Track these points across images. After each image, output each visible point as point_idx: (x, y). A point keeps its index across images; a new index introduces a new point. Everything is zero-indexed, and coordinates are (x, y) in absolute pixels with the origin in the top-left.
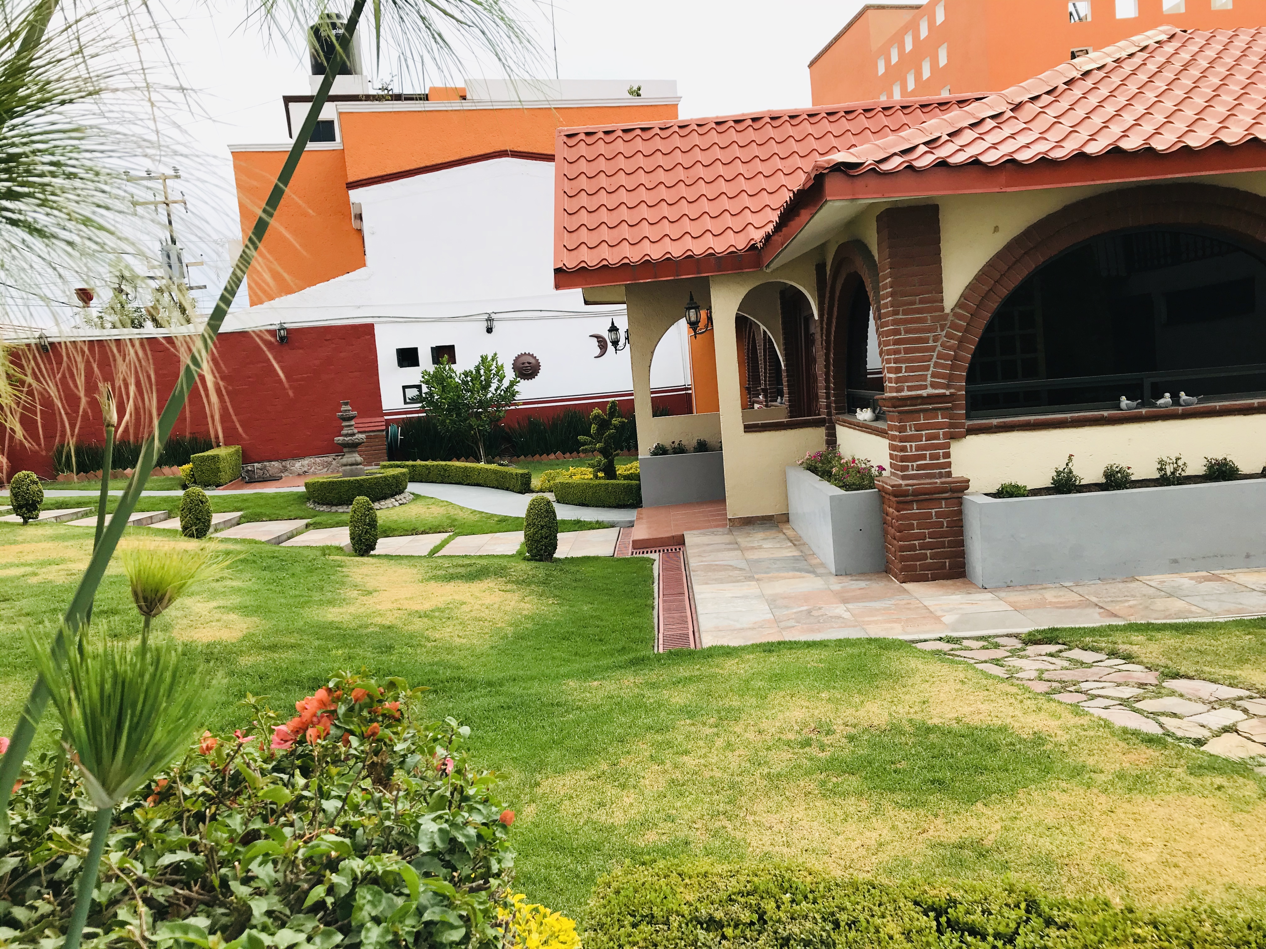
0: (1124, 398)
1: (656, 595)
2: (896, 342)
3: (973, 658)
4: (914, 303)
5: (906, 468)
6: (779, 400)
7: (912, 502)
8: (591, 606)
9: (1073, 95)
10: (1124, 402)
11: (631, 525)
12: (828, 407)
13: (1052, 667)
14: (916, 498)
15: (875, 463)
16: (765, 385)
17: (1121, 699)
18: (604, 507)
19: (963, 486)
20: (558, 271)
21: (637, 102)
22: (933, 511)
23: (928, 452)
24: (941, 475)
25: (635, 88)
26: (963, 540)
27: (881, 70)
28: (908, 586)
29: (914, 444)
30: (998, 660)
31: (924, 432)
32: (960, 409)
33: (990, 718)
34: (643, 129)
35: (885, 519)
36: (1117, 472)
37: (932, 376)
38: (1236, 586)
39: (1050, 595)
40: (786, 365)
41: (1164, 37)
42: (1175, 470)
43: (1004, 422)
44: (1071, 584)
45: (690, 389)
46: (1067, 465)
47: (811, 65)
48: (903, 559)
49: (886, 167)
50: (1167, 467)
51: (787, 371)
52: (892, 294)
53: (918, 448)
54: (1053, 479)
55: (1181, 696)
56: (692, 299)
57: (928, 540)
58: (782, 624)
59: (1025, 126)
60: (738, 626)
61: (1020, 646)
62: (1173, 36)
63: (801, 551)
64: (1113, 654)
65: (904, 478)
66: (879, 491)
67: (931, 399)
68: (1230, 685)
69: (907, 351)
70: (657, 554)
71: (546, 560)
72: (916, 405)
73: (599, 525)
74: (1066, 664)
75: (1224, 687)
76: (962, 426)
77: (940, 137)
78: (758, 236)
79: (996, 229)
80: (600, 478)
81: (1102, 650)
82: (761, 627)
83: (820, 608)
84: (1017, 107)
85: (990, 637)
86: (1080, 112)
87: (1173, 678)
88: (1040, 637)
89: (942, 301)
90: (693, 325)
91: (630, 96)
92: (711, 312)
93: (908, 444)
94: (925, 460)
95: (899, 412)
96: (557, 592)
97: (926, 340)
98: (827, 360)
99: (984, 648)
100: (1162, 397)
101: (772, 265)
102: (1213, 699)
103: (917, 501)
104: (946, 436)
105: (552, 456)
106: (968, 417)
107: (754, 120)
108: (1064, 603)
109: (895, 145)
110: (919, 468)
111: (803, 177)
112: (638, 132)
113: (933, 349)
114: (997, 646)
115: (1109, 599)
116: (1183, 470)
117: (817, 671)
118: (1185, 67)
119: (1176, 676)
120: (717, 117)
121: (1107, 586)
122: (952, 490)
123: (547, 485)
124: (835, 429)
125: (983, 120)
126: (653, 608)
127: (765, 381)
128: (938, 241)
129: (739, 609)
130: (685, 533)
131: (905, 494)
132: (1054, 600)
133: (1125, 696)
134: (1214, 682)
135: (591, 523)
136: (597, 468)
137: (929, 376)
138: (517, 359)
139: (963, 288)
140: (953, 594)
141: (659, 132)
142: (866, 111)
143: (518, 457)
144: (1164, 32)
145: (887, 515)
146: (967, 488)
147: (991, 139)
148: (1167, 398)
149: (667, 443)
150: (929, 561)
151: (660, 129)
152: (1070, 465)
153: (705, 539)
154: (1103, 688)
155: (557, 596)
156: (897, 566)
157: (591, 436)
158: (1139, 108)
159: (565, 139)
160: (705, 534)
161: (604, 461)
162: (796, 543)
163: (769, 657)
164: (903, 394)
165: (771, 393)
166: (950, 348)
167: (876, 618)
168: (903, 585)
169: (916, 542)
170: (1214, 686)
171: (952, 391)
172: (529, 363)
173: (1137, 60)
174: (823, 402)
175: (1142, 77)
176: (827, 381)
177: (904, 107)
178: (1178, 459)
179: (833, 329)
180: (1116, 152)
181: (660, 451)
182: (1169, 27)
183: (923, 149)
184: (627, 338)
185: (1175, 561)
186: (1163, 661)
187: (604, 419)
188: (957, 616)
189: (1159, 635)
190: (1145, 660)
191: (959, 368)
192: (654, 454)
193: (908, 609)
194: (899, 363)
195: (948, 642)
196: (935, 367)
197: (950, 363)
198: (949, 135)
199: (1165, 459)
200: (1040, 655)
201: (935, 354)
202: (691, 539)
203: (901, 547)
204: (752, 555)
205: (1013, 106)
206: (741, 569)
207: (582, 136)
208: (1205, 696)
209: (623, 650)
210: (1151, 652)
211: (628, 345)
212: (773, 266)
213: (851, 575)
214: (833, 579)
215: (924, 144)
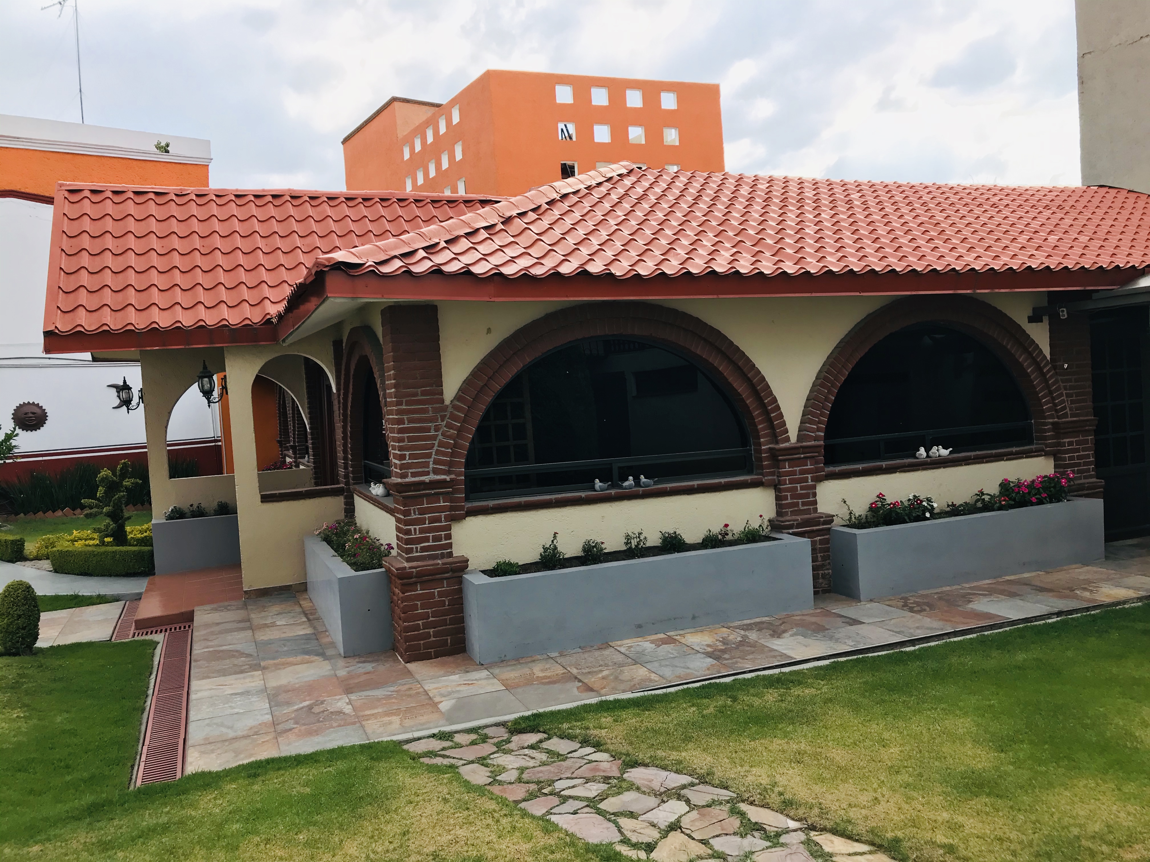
0: (597, 481)
1: (150, 692)
2: (400, 431)
3: (461, 759)
4: (416, 395)
5: (410, 551)
6: (306, 459)
7: (415, 583)
8: (66, 715)
9: (553, 215)
10: (598, 483)
11: (138, 597)
12: (346, 476)
13: (531, 763)
14: (419, 580)
15: (384, 541)
16: (294, 442)
17: (587, 799)
18: (110, 575)
19: (463, 565)
20: (48, 334)
21: (165, 158)
22: (436, 591)
23: (431, 535)
24: (442, 556)
25: (163, 144)
26: (463, 617)
27: (407, 156)
28: (412, 666)
29: (417, 527)
30: (484, 759)
31: (427, 516)
32: (460, 493)
33: (466, 848)
34: (157, 194)
35: (392, 598)
36: (594, 547)
37: (434, 463)
38: (685, 649)
39: (538, 670)
40: (310, 429)
41: (624, 171)
42: (638, 544)
43: (499, 504)
44: (556, 654)
45: (220, 441)
46: (553, 541)
47: (345, 141)
48: (407, 639)
49: (386, 269)
50: (632, 541)
51: (312, 434)
52: (395, 386)
53: (422, 531)
54: (541, 555)
55: (638, 789)
56: (205, 367)
57: (431, 619)
58: (280, 727)
59: (512, 239)
60: (231, 734)
61: (506, 736)
62: (631, 171)
63: (315, 628)
64: (585, 742)
65: (408, 560)
66: (386, 571)
67: (433, 484)
68: (678, 772)
69: (410, 439)
70: (163, 634)
71: (24, 653)
72: (419, 491)
73: (101, 600)
74: (544, 757)
75: (673, 774)
76: (462, 508)
77: (438, 243)
78: (274, 310)
79: (489, 331)
80: (108, 544)
81: (576, 737)
82: (256, 734)
83: (322, 702)
84: (507, 221)
85: (480, 728)
86: (558, 231)
87: (632, 767)
88: (523, 725)
89: (441, 393)
90: (207, 394)
91: (157, 152)
92: (225, 382)
93: (412, 528)
94: (429, 542)
95: (404, 497)
96: (26, 700)
97: (428, 430)
98: (344, 432)
99: (473, 743)
100: (627, 480)
101: (287, 341)
102: (663, 790)
103: (421, 583)
104: (447, 519)
105: (59, 513)
106: (467, 499)
107: (274, 196)
108: (549, 677)
109: (396, 247)
110: (423, 549)
111: (305, 272)
112: (152, 196)
113: (434, 438)
114: (485, 739)
115: (587, 670)
116: (644, 544)
117: (303, 798)
118: (640, 200)
119: (635, 764)
120: (237, 190)
121: (586, 655)
122: (453, 570)
123: (44, 551)
124: (353, 498)
125: (477, 230)
126: (144, 710)
127: (294, 438)
128: (438, 338)
129: (236, 710)
130: (196, 609)
131: (410, 576)
132: (541, 675)
133: (592, 794)
134: (665, 768)
135: (91, 597)
136: (104, 533)
137: (431, 463)
138: (21, 406)
139: (461, 383)
140: (453, 673)
141: (174, 198)
142: (382, 200)
143: (17, 514)
144: (624, 167)
145: (394, 595)
146: (467, 567)
147: (484, 249)
148: (630, 481)
149: (185, 506)
150: (433, 639)
151: (176, 195)
152: (555, 541)
153: (216, 617)
154: (573, 787)
155: (27, 706)
156: (402, 646)
157: (98, 499)
158: (604, 234)
159: (66, 194)
160: (216, 610)
161: (113, 525)
162: (311, 617)
163: (253, 784)
164: (407, 480)
165: (299, 450)
166: (450, 437)
167: (376, 711)
168: (408, 665)
169: (420, 622)
170: (664, 774)
171: (453, 476)
172: (34, 413)
173: (603, 189)
174: (341, 471)
175: (607, 205)
176: (345, 452)
177: (417, 201)
178: (640, 534)
179: (349, 404)
180: (583, 274)
181: (177, 514)
182: (628, 163)
183: (422, 253)
184: (141, 398)
185: (640, 626)
186: (625, 748)
187: (113, 481)
188: (454, 701)
189: (624, 714)
190: (611, 748)
191: (459, 455)
192: (170, 517)
193: (410, 696)
194: (404, 450)
195: (440, 739)
196: (436, 454)
197: (450, 451)
198: (446, 242)
199: (630, 534)
200: (523, 748)
201: (436, 443)
202: (201, 617)
203: (405, 627)
204: (263, 636)
205: (503, 220)
206: (249, 655)
207: (87, 193)
208: (656, 785)
209: (92, 781)
210: (616, 737)
211: (142, 405)
212: (289, 341)
213: (359, 656)
214: (341, 663)
215: (423, 248)
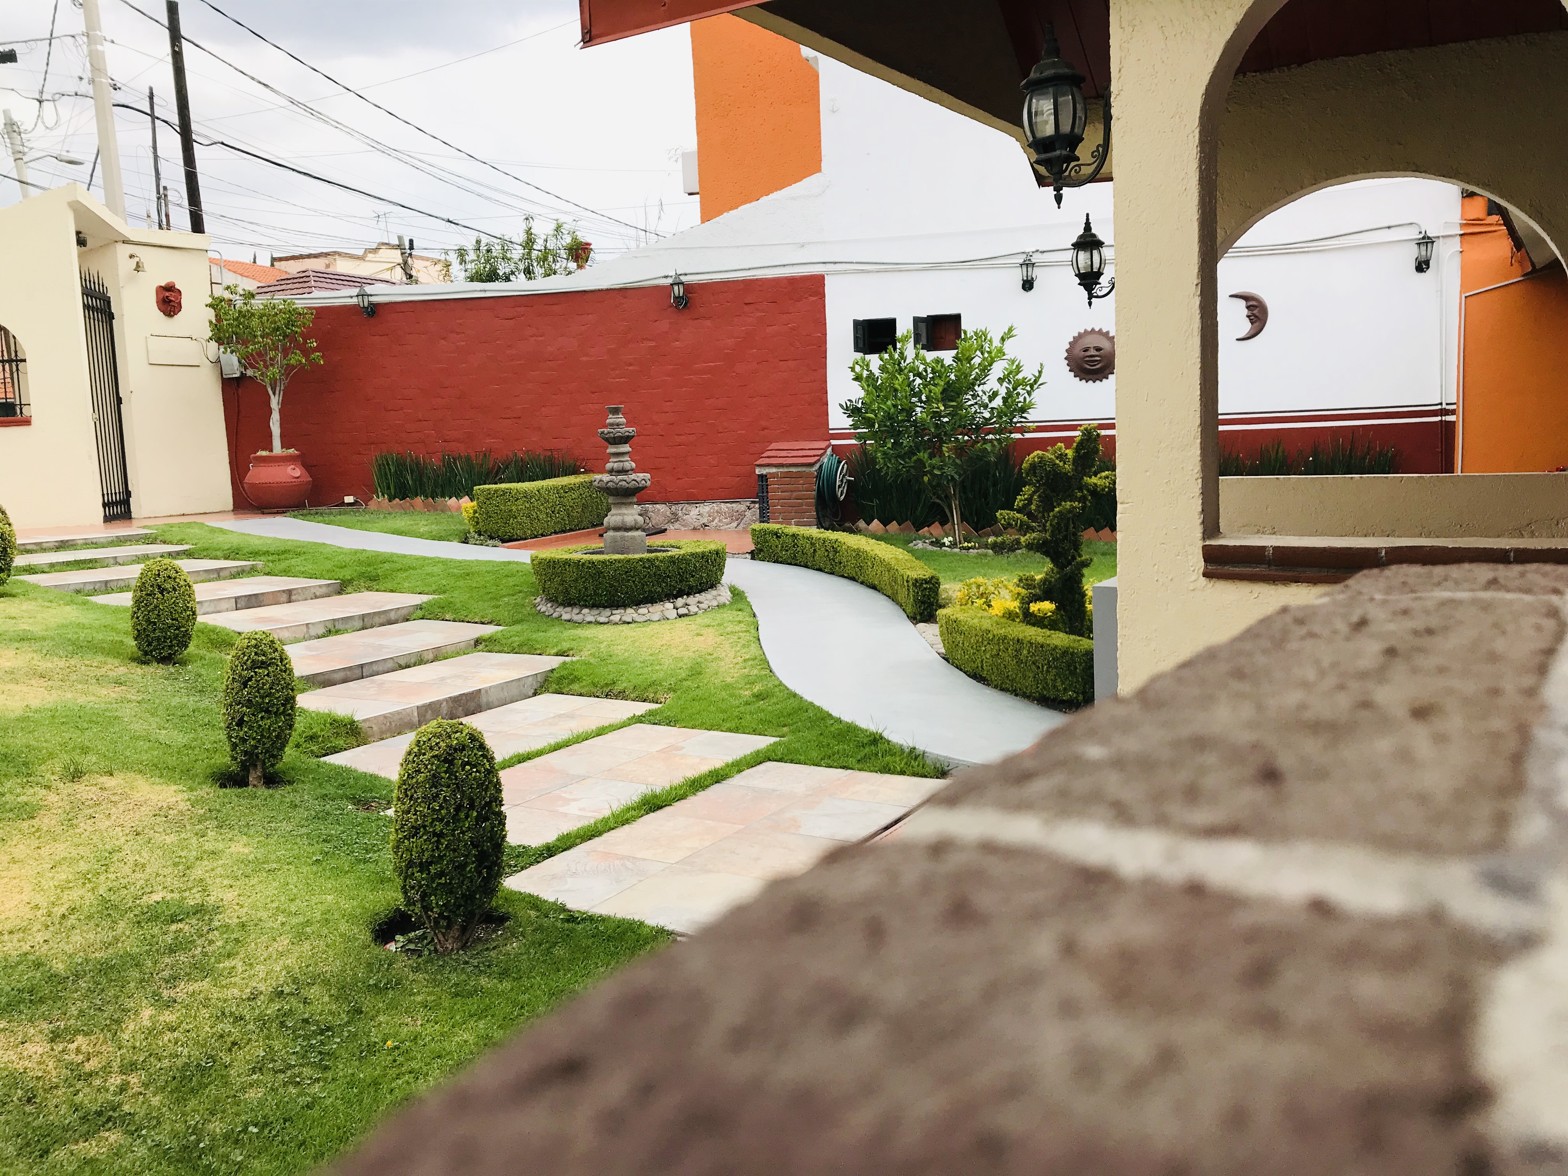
45: (1453, 412)
161: (1056, 576)
172: (1098, 349)
